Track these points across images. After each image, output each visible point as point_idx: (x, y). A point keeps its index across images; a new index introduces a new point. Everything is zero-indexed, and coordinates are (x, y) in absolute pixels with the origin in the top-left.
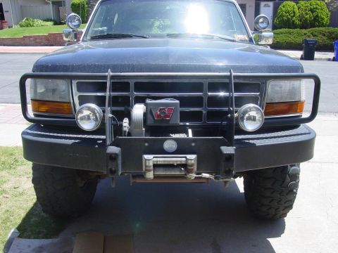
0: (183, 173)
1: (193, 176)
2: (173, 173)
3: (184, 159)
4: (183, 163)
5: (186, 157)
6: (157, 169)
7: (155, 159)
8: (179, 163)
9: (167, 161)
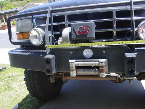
0: (97, 73)
1: (104, 74)
2: (90, 73)
3: (97, 62)
4: (97, 65)
5: (98, 61)
6: (79, 70)
7: (77, 63)
8: (94, 65)
9: (85, 64)
